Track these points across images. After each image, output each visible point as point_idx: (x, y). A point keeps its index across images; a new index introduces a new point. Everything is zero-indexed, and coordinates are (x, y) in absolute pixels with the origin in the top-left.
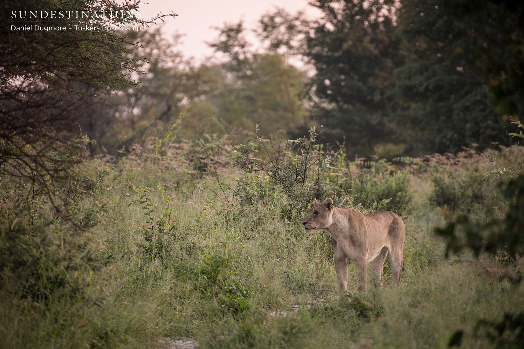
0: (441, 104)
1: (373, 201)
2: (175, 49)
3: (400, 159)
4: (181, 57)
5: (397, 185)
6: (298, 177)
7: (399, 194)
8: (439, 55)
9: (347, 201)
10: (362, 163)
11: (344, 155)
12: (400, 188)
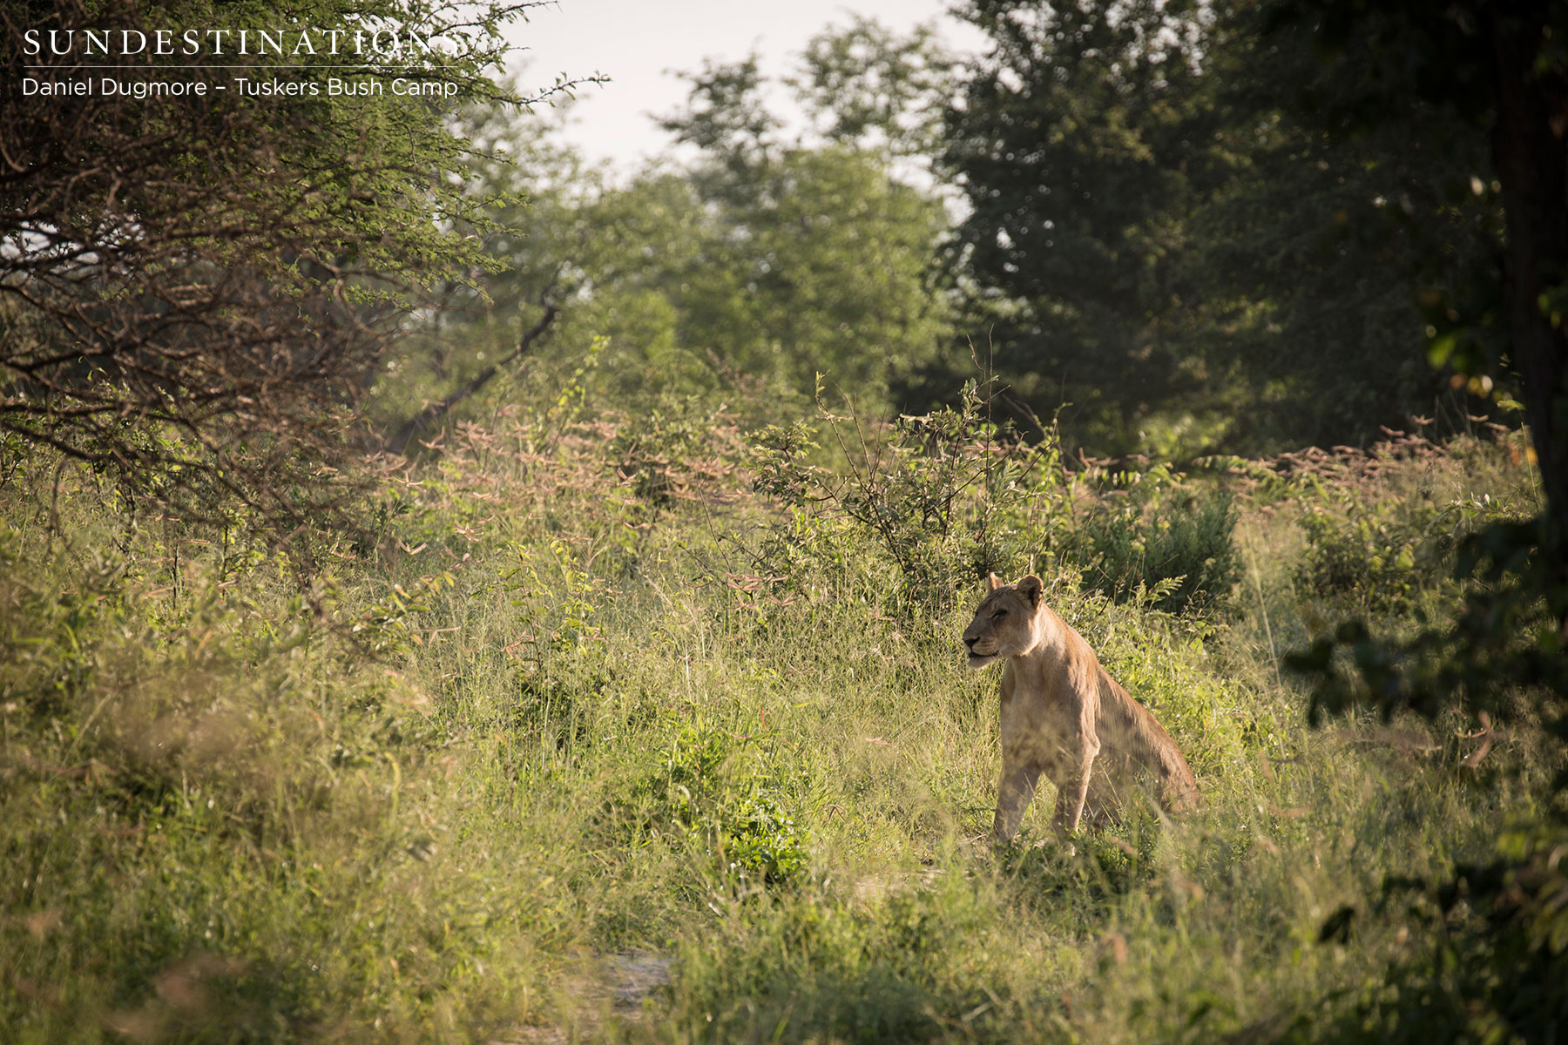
0: (1327, 305)
1: (1137, 583)
2: (557, 140)
3: (1214, 462)
4: (576, 162)
5: (1201, 537)
6: (930, 519)
7: (1209, 562)
8: (1323, 166)
9: (1064, 584)
10: (1105, 474)
11: (1055, 454)
12: (1210, 546)
